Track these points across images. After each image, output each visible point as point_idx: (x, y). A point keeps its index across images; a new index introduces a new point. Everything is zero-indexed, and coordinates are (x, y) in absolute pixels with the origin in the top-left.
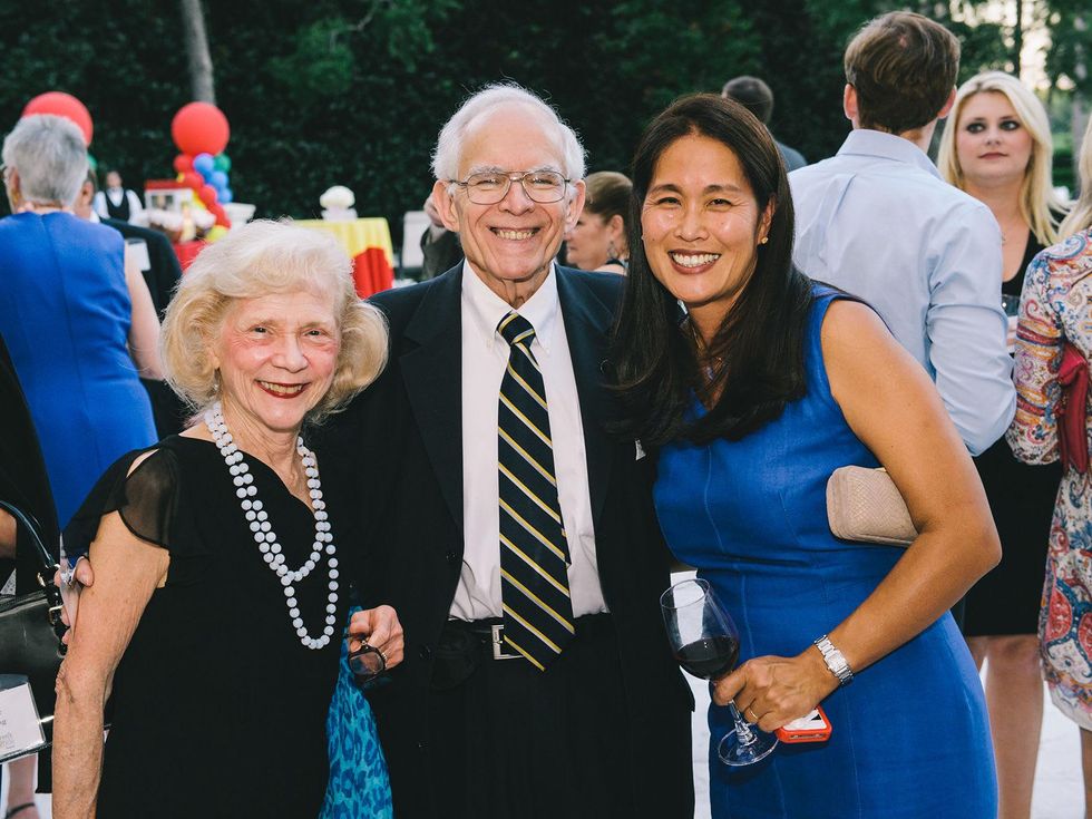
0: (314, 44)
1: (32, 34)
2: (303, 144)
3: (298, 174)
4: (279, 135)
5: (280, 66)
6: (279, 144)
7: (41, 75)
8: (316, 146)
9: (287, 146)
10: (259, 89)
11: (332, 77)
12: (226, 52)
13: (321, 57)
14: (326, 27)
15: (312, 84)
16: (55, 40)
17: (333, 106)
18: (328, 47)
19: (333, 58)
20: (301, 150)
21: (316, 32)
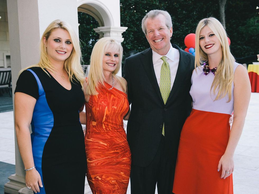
0: (251, 23)
1: (186, 22)
2: (245, 47)
3: (243, 54)
4: (239, 45)
5: (241, 28)
6: (239, 46)
7: (187, 30)
8: (248, 47)
9: (241, 47)
10: (236, 34)
11: (255, 30)
12: (229, 25)
13: (253, 26)
14: (254, 19)
15: (250, 32)
16: (191, 23)
17: (253, 38)
18: (255, 23)
19: (256, 26)
20: (244, 48)
21: (252, 20)
